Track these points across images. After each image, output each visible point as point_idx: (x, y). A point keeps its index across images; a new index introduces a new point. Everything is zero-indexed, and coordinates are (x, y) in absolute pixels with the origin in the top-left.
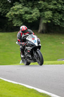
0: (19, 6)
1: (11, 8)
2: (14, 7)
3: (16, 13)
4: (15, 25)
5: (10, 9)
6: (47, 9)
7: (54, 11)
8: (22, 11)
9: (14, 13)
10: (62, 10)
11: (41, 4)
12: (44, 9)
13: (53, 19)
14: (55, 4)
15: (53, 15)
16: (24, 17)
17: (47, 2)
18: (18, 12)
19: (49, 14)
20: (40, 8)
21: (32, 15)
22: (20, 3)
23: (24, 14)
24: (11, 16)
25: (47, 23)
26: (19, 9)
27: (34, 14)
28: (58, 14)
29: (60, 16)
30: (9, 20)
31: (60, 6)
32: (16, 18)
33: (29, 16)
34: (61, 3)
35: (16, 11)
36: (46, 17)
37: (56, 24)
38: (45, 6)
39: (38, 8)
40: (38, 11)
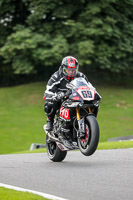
0: (26, 32)
1: (9, 38)
2: (14, 35)
3: (19, 47)
4: (17, 72)
5: (5, 40)
6: (82, 37)
7: (98, 40)
8: (31, 43)
9: (14, 47)
10: (113, 37)
11: (70, 26)
12: (77, 36)
13: (97, 57)
14: (99, 26)
15: (96, 49)
16: (35, 56)
17: (82, 22)
18: (23, 45)
19: (87, 46)
20: (69, 36)
21: (53, 51)
22: (27, 26)
23: (36, 49)
24: (9, 54)
25: (85, 65)
26: (25, 38)
27: (56, 48)
28: (105, 45)
29: (111, 50)
30: (5, 62)
31: (110, 30)
33: (45, 51)
34: (111, 24)
35: (19, 43)
36: (82, 53)
37: (102, 67)
38: (78, 31)
39: (64, 35)
40: (64, 41)
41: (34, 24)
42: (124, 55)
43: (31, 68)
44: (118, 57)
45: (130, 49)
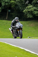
4: (28, 17)
18: (30, 9)
24: (26, 12)
26: (31, 8)
30: (25, 14)
32: (29, 13)
41: (34, 4)
43: (32, 16)
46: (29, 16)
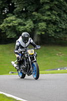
0: (13, 18)
1: (5, 20)
2: (7, 19)
3: (9, 25)
4: (8, 37)
5: (3, 21)
6: (40, 21)
7: (48, 22)
8: (15, 23)
9: (7, 24)
10: (56, 21)
11: (35, 15)
12: (38, 20)
13: (48, 30)
14: (49, 15)
15: (47, 27)
16: (17, 29)
17: (41, 13)
18: (11, 23)
19: (43, 25)
20: (34, 20)
21: (26, 27)
22: (14, 14)
23: (18, 26)
24: (4, 28)
25: (41, 34)
26: (13, 20)
27: (27, 26)
28: (52, 25)
29: (55, 27)
30: (2, 32)
31: (54, 17)
32: (9, 29)
33: (22, 27)
34: (55, 15)
36: (40, 28)
37: (50, 36)
38: (39, 17)
39: (32, 19)
40: (32, 22)
41: (17, 13)
42: (61, 30)
43: (15, 35)
44: (58, 31)
45: (64, 27)
46: (10, 35)
